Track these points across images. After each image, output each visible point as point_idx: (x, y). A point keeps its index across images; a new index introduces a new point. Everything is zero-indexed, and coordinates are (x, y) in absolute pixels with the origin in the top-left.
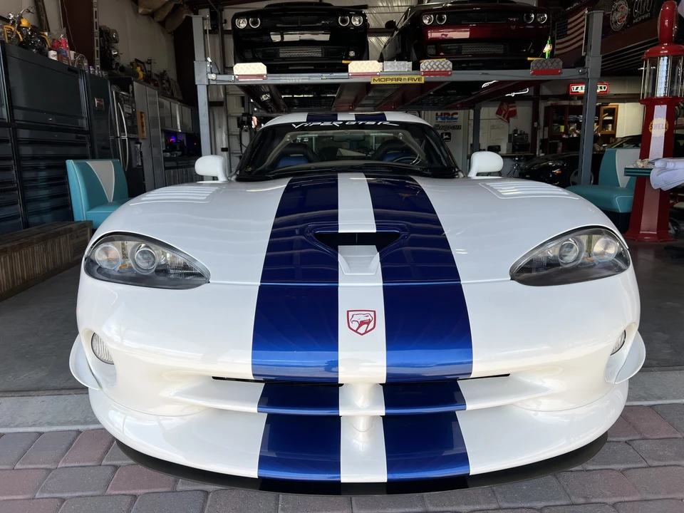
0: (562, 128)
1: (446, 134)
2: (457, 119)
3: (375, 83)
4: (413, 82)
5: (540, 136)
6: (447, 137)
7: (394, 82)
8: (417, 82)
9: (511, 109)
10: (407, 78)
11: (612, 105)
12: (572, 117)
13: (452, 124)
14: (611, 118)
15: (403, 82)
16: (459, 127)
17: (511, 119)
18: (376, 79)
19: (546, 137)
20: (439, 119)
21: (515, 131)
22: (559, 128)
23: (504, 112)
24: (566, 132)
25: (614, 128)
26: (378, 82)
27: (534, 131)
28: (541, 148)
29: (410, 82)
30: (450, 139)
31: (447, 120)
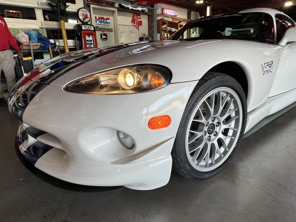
1: (104, 35)
2: (109, 23)
6: (105, 37)
9: (139, 20)
11: (182, 23)
12: (168, 28)
13: (107, 27)
17: (140, 27)
20: (98, 22)
22: (164, 35)
23: (136, 22)
30: (107, 39)
31: (103, 24)
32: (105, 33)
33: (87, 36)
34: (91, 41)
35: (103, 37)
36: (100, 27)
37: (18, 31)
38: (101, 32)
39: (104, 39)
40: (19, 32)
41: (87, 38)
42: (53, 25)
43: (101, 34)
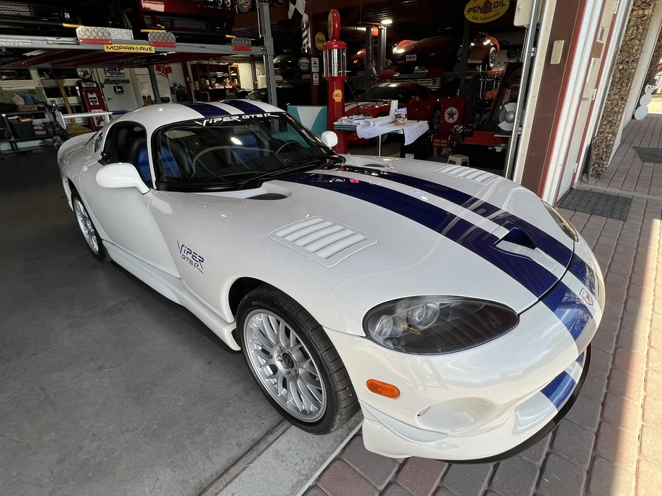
0: (208, 81)
1: (119, 87)
2: (124, 74)
3: (109, 50)
4: (145, 51)
5: (193, 88)
6: (120, 90)
7: (127, 51)
8: (149, 51)
9: (166, 66)
10: (139, 47)
11: (235, 64)
12: (212, 74)
13: (121, 79)
14: (235, 74)
15: (135, 51)
16: (128, 82)
17: (169, 74)
18: (110, 46)
19: (198, 89)
20: (108, 74)
21: (175, 85)
22: (205, 82)
23: (162, 69)
24: (211, 85)
25: (239, 82)
26: (112, 50)
27: (188, 83)
28: (195, 98)
29: (142, 51)
30: (123, 92)
31: (115, 75)
32: (119, 85)
33: (89, 94)
34: (95, 98)
35: (118, 90)
36: (111, 79)
37: (11, 94)
38: (115, 85)
39: (119, 92)
40: (14, 96)
41: (90, 96)
42: (51, 83)
43: (115, 88)
